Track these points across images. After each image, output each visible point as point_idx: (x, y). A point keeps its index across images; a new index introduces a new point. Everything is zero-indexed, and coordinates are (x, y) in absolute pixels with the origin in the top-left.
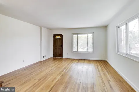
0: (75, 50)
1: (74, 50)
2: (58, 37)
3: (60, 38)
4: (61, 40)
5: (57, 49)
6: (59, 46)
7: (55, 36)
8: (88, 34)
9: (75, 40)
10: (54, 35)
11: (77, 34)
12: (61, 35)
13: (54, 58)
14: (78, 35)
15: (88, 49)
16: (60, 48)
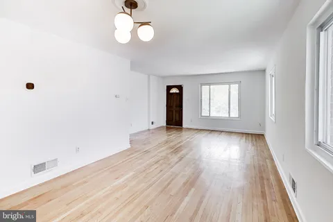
0: (205, 113)
1: (203, 114)
2: (174, 91)
3: (178, 92)
4: (180, 95)
5: (173, 111)
6: (176, 107)
7: (169, 88)
8: (229, 83)
9: (205, 97)
10: (167, 86)
11: (209, 84)
12: (180, 88)
13: (167, 127)
14: (211, 86)
15: (229, 112)
16: (178, 109)
